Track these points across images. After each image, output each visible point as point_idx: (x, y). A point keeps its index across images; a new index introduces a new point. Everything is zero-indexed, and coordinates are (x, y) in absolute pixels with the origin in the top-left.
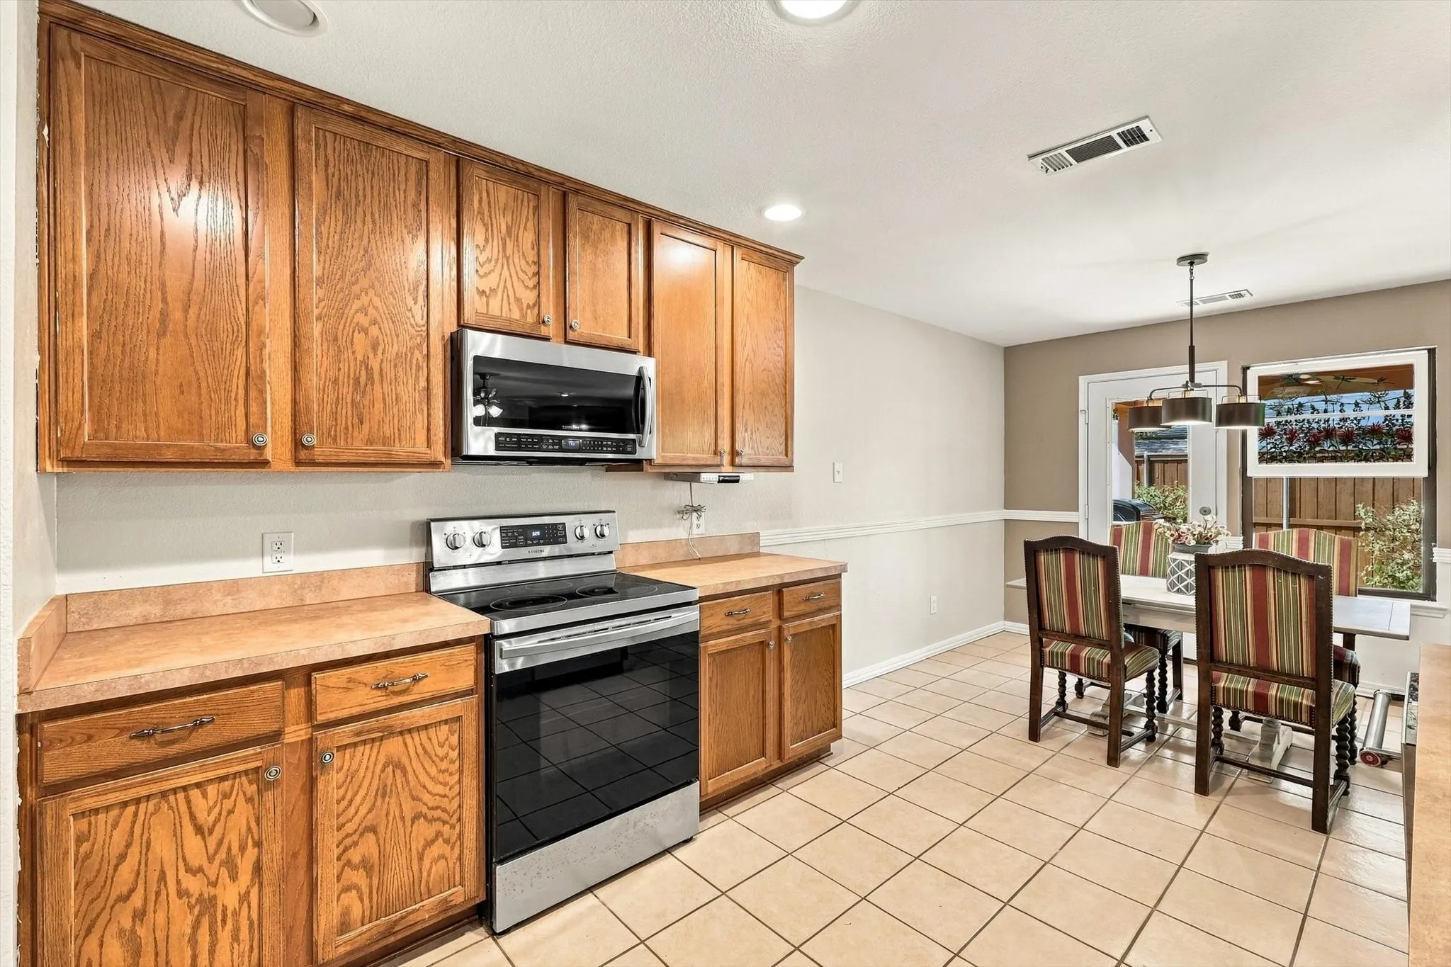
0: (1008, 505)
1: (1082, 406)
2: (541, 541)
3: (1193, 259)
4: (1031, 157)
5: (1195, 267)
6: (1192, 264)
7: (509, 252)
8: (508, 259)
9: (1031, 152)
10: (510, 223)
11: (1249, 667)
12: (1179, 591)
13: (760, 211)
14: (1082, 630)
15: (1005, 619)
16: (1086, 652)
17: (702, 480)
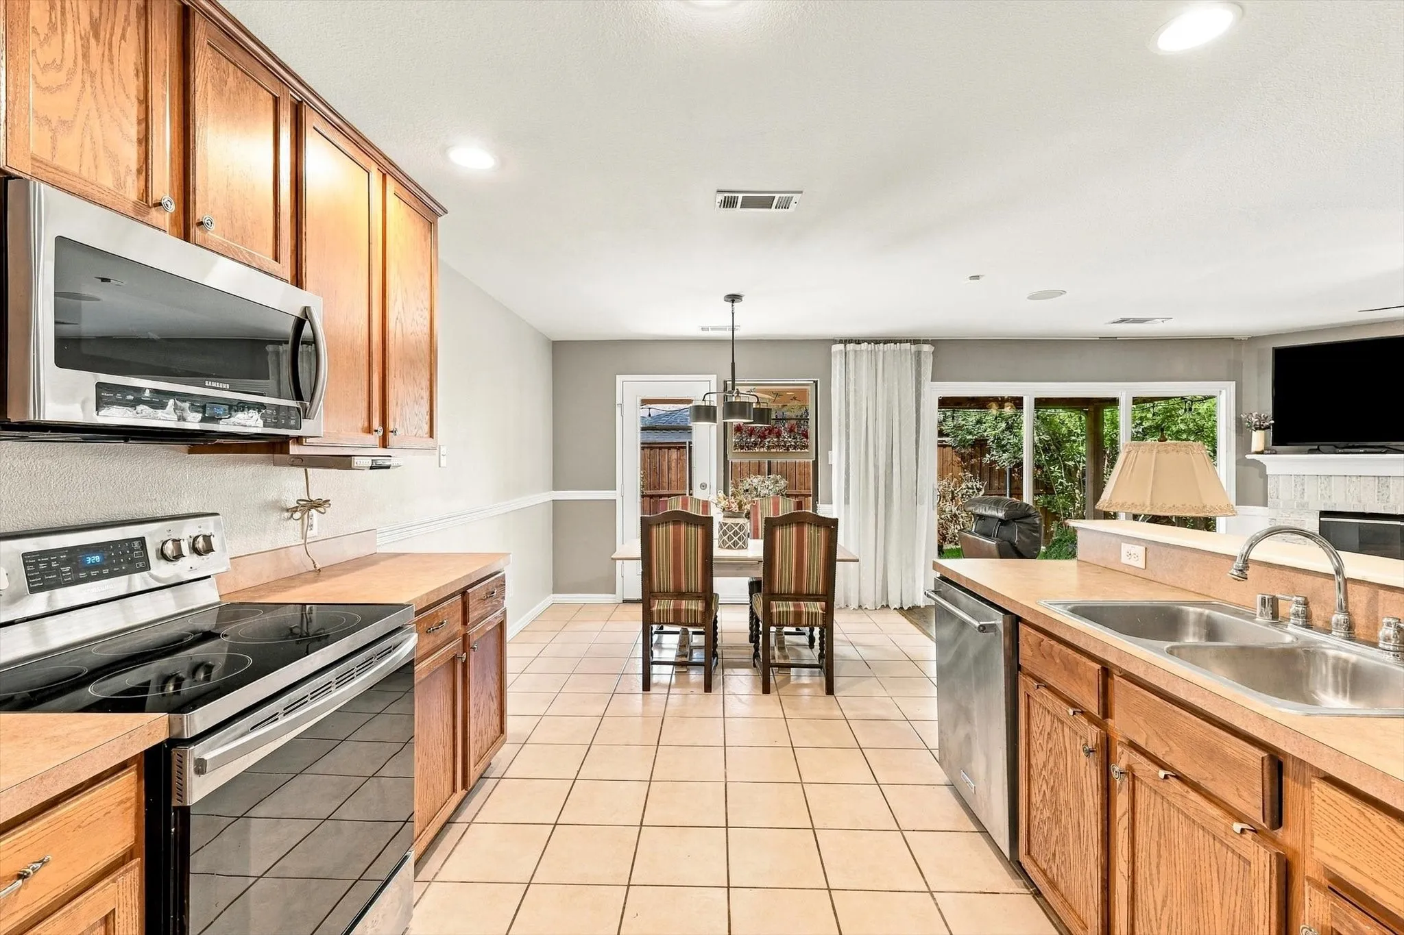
0: (556, 488)
1: (619, 401)
2: (105, 571)
3: (733, 298)
4: (719, 191)
5: (735, 304)
6: (733, 301)
7: (95, 64)
8: (93, 75)
9: (720, 188)
10: (96, 14)
11: (791, 594)
12: (729, 548)
13: (444, 150)
14: (684, 589)
15: (553, 593)
16: (685, 605)
17: (354, 465)
